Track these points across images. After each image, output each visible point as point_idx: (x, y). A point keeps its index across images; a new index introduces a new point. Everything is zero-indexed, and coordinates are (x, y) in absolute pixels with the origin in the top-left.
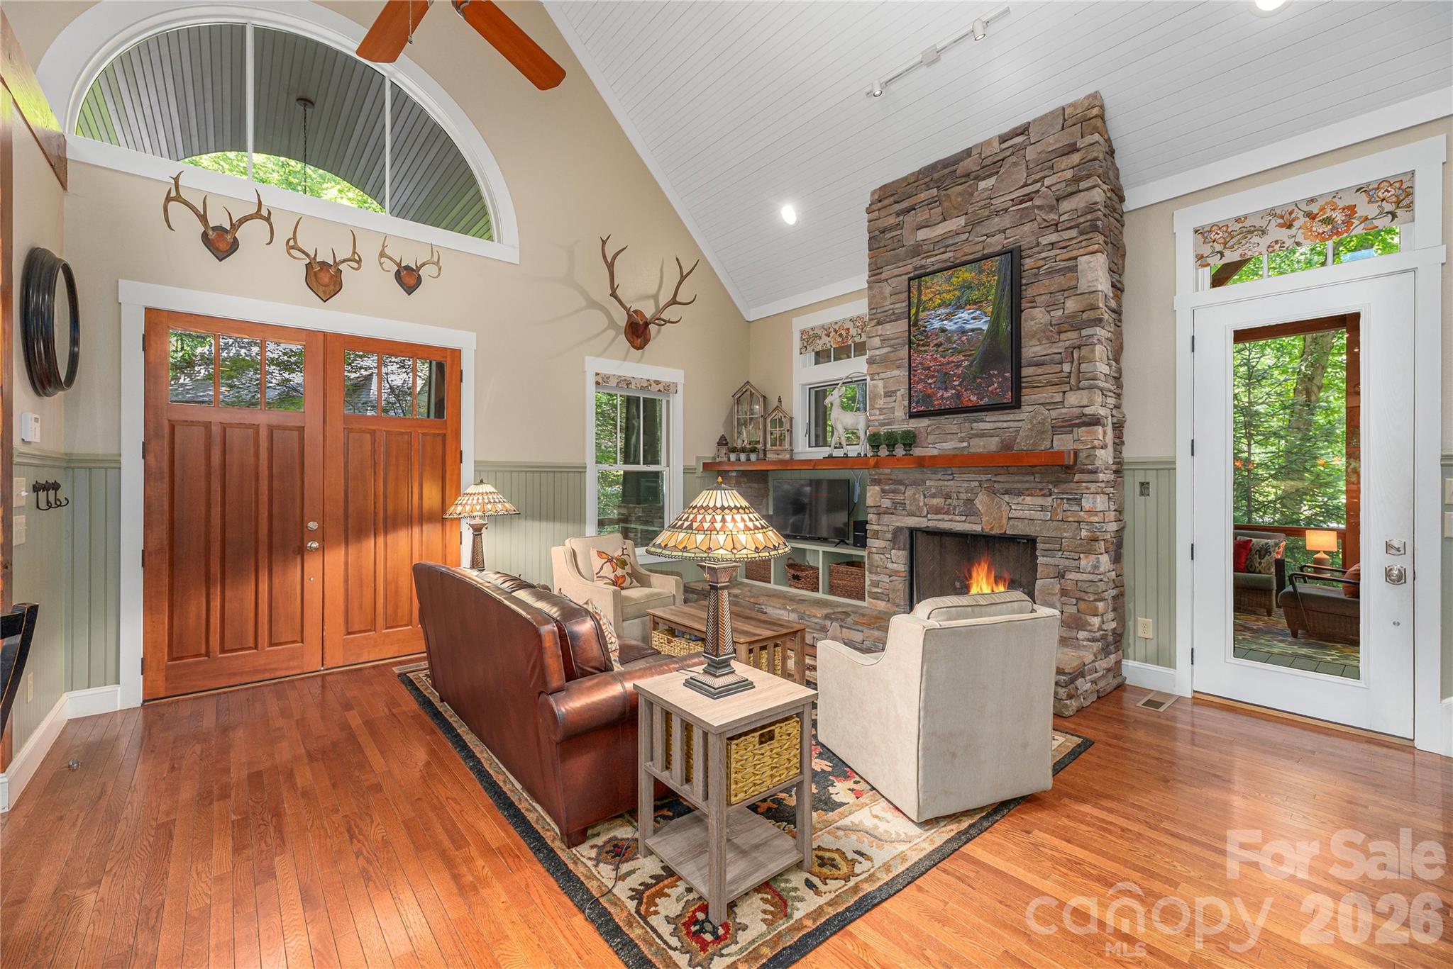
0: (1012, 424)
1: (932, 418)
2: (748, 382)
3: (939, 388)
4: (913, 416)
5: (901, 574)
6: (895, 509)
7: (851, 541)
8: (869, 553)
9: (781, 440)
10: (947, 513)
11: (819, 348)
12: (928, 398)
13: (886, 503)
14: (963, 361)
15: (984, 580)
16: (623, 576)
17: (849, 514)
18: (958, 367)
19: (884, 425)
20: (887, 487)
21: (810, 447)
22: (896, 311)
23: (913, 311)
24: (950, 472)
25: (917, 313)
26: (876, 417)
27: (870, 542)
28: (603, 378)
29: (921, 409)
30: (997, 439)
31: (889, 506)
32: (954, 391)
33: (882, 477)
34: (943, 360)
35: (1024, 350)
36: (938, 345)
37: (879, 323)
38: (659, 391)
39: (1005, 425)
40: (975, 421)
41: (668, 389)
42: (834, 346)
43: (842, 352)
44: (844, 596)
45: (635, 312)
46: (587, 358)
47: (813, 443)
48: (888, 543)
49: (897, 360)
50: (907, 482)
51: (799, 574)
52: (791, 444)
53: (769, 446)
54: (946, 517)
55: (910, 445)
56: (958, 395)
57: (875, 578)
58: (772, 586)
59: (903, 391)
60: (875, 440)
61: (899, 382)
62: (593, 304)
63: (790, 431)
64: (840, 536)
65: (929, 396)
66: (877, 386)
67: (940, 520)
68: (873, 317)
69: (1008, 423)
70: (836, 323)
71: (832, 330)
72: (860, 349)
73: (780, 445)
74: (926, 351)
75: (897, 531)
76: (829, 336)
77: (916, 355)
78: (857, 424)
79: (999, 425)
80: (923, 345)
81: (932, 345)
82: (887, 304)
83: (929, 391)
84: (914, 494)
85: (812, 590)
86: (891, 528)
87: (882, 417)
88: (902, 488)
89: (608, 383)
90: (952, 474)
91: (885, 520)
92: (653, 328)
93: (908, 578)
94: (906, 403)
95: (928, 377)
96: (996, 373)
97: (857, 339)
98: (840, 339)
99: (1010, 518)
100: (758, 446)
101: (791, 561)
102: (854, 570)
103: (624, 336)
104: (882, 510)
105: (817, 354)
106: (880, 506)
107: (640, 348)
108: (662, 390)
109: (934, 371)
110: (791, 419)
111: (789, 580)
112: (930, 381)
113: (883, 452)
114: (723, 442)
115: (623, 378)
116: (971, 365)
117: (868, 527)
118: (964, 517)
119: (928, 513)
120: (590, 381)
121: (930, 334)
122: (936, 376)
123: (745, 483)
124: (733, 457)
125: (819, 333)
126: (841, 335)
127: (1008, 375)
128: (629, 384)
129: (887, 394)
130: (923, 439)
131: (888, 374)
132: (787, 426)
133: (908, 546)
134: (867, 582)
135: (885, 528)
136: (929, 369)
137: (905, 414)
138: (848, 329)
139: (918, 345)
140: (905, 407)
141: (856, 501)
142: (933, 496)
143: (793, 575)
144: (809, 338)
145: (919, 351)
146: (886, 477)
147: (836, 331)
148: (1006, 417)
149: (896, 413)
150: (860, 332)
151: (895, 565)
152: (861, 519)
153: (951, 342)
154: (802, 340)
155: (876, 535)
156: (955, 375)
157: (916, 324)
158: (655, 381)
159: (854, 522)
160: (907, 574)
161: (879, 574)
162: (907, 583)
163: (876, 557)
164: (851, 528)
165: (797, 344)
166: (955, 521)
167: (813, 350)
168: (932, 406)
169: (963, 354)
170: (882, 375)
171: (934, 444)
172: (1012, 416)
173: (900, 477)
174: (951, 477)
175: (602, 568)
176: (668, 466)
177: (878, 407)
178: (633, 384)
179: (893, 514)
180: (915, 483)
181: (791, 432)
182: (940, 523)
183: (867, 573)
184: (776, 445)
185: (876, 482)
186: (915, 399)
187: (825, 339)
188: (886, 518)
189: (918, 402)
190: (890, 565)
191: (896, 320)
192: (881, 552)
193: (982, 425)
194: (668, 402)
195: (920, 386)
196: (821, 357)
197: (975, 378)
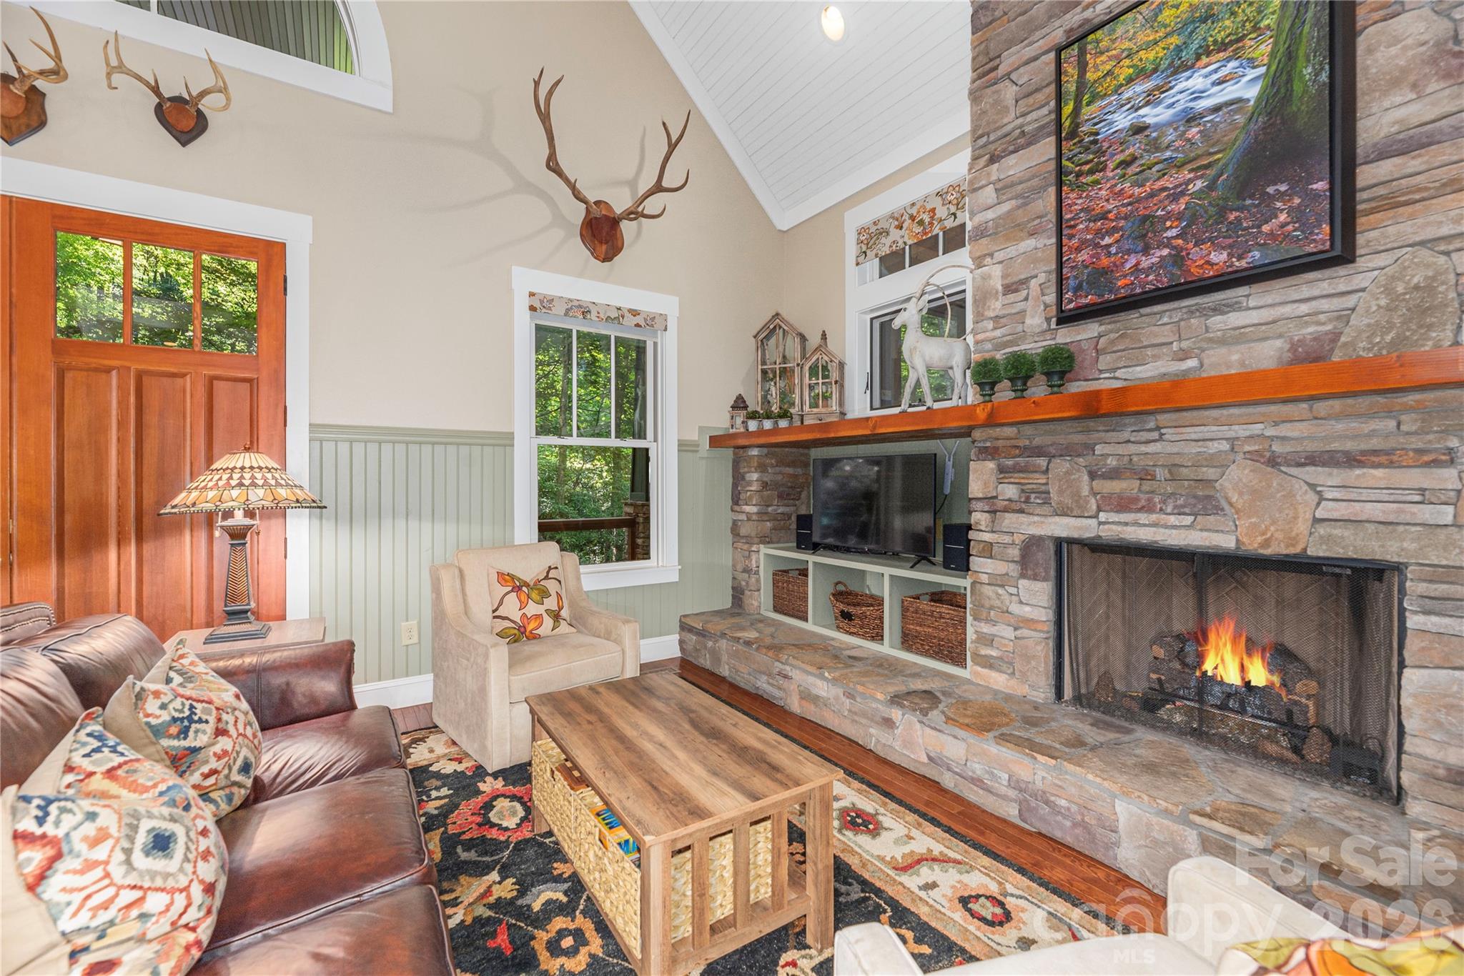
0: (1324, 305)
1: (1107, 318)
2: (777, 314)
3: (1129, 252)
4: (1065, 318)
5: (1040, 627)
6: (1027, 501)
7: (939, 558)
8: (974, 584)
9: (825, 398)
10: (1148, 509)
11: (885, 250)
12: (1100, 276)
13: (1010, 491)
14: (1190, 181)
15: (1229, 647)
16: (539, 616)
17: (935, 514)
18: (1175, 198)
19: (1005, 345)
20: (1010, 462)
21: (872, 409)
22: (1027, 129)
23: (1068, 109)
24: (1152, 425)
25: (1076, 111)
26: (988, 334)
27: (976, 562)
28: (542, 302)
29: (1084, 301)
30: (1278, 343)
31: (1015, 497)
32: (1165, 252)
33: (1000, 443)
34: (1137, 190)
35: (1360, 125)
36: (1125, 164)
37: (993, 159)
38: (638, 325)
39: (1304, 308)
40: (1217, 310)
41: (653, 322)
42: (910, 242)
43: (925, 249)
44: (926, 654)
45: (598, 203)
46: (516, 271)
47: (877, 403)
48: (1012, 566)
49: (1029, 222)
50: (1053, 451)
51: (851, 610)
52: (841, 403)
53: (806, 408)
54: (1143, 518)
55: (1062, 374)
56: (1179, 258)
57: (986, 628)
58: (809, 626)
59: (1044, 273)
60: (986, 375)
61: (1036, 261)
62: (525, 186)
63: (840, 383)
64: (920, 550)
65: (1105, 272)
66: (990, 277)
67: (1126, 524)
68: (981, 152)
69: (1314, 303)
70: (913, 204)
71: (906, 217)
72: (955, 239)
73: (825, 406)
74: (1097, 182)
75: (1031, 545)
76: (901, 228)
77: (1072, 195)
78: (951, 356)
79: (1287, 310)
80: (1091, 172)
81: (1111, 165)
82: (1010, 121)
83: (1105, 261)
84: (1068, 473)
85: (873, 639)
86: (1018, 539)
87: (998, 333)
88: (1042, 462)
89: (550, 309)
90: (1158, 428)
91: (1007, 522)
92: (627, 227)
93: (1052, 634)
94: (1051, 298)
95: (1100, 233)
96: (1283, 188)
97: (949, 224)
98: (920, 229)
99: (1316, 521)
100: (792, 411)
101: (841, 588)
102: (944, 609)
103: (579, 238)
104: (1000, 504)
105: (882, 260)
106: (996, 497)
107: (607, 258)
108: (642, 323)
109: (1117, 218)
110: (842, 365)
111: (836, 618)
112: (1107, 240)
113: (1004, 393)
114: (739, 404)
115: (576, 303)
116: (1211, 187)
117: (972, 535)
118: (1191, 519)
119: (1099, 510)
120: (521, 305)
121: (1106, 145)
122: (1121, 229)
123: (772, 466)
124: (753, 426)
125: (886, 226)
126: (921, 223)
127: (1321, 185)
128: (586, 313)
129: (1009, 289)
130: (1087, 363)
131: (1012, 251)
132: (834, 375)
133: (1052, 573)
134: (971, 635)
135: (1007, 539)
136: (1104, 216)
137: (1048, 320)
138: (933, 210)
139: (1079, 175)
140: (1046, 306)
141: (947, 491)
142: (1114, 474)
143: (842, 612)
144: (869, 237)
145: (1081, 187)
146: (1008, 443)
147: (912, 218)
148: (1306, 292)
149: (1028, 321)
150: (953, 209)
151: (1027, 609)
152: (957, 520)
153: (1158, 149)
154: (860, 242)
155: (988, 551)
156: (1169, 216)
157: (1073, 134)
158: (630, 311)
159: (946, 527)
160: (1050, 628)
161: (994, 623)
162: (1051, 644)
163: (988, 591)
164: (940, 536)
165: (851, 249)
166: (1166, 527)
167: (876, 255)
168: (1110, 292)
169: (1190, 167)
170: (999, 256)
171: (1115, 370)
172: (1325, 284)
173: (1037, 441)
174: (1155, 435)
175: (501, 603)
176: (656, 440)
177: (992, 314)
178: (594, 314)
179: (1021, 511)
180: (1069, 451)
181: (842, 386)
182: (1129, 529)
183: (969, 619)
184: (817, 406)
185: (988, 453)
186: (1072, 283)
187: (895, 234)
188: (1009, 520)
189: (1078, 288)
190: (1015, 608)
191: (1029, 144)
192: (999, 581)
193: (1235, 319)
194: (655, 344)
195: (1083, 256)
196: (891, 264)
197: (1222, 212)
